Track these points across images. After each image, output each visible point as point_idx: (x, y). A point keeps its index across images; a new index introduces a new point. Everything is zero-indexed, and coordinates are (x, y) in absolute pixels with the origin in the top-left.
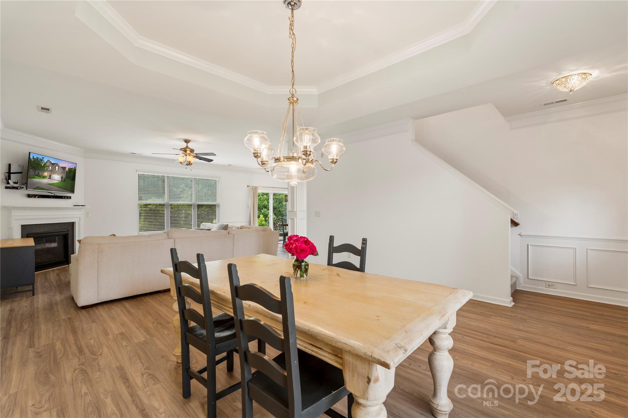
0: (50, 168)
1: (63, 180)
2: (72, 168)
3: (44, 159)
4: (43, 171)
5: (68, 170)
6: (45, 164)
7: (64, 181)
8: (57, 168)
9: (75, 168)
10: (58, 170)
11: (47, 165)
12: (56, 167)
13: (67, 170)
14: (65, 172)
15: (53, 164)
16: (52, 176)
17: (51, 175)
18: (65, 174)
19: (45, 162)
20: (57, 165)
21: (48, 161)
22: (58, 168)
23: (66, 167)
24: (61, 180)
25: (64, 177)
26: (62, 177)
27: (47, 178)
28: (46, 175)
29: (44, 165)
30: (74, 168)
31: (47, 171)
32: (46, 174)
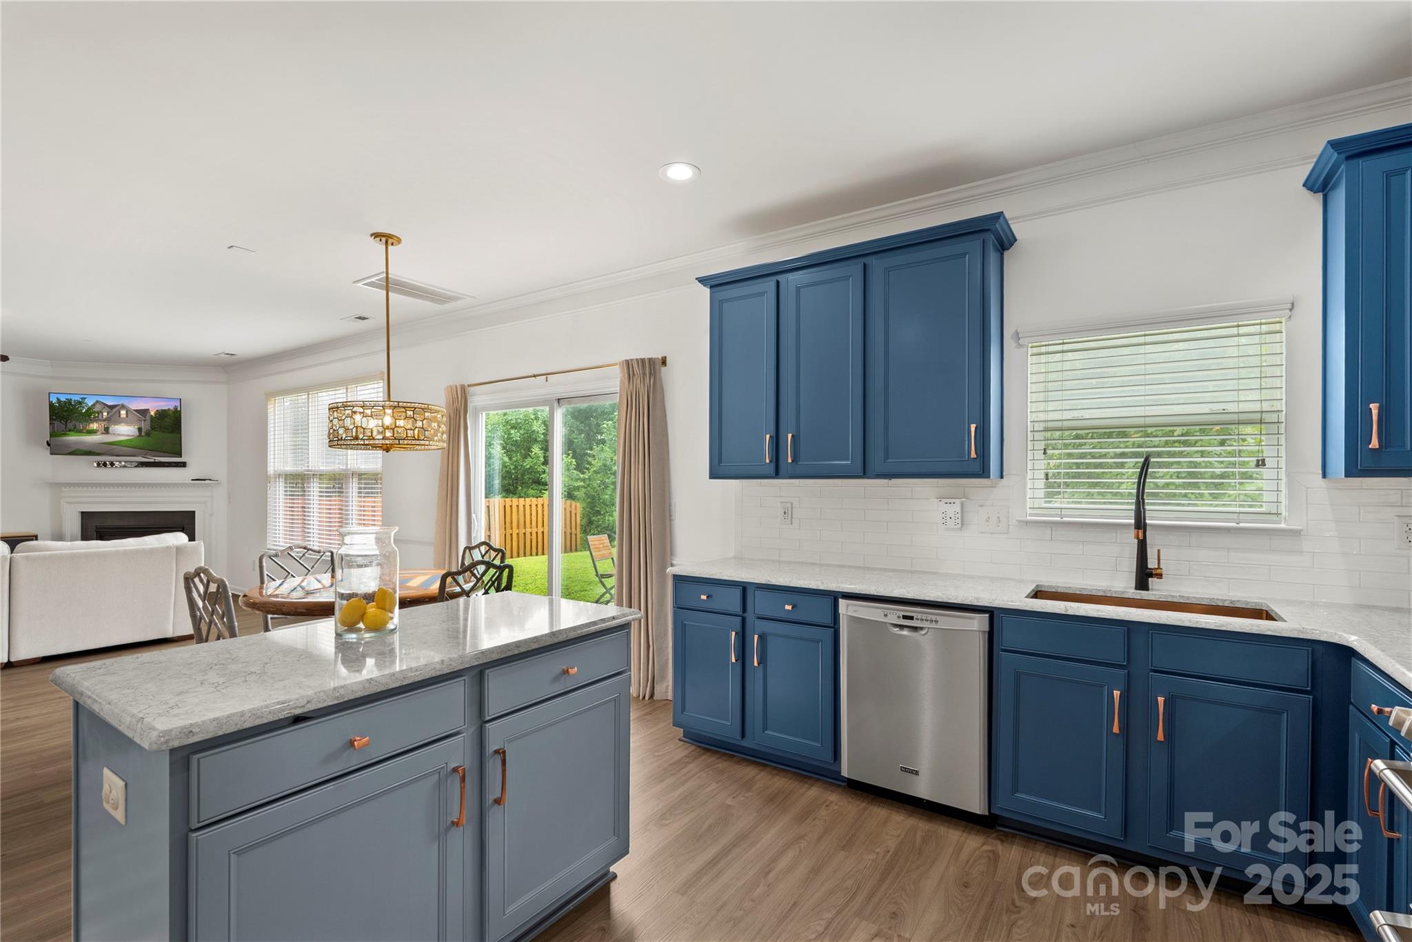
0: (105, 414)
1: (143, 434)
2: (167, 408)
3: (86, 401)
4: (86, 421)
5: (156, 414)
6: (89, 409)
7: (148, 434)
8: (123, 412)
9: (176, 408)
10: (127, 416)
11: (96, 410)
12: (120, 412)
13: (152, 413)
14: (148, 418)
15: (112, 407)
16: (110, 429)
17: (108, 428)
18: (148, 422)
19: (90, 405)
20: (123, 407)
21: (97, 402)
22: (127, 412)
23: (148, 410)
24: (138, 434)
25: (146, 426)
26: (140, 430)
27: (99, 433)
28: (95, 428)
29: (86, 411)
30: (172, 408)
31: (96, 420)
32: (94, 426)
